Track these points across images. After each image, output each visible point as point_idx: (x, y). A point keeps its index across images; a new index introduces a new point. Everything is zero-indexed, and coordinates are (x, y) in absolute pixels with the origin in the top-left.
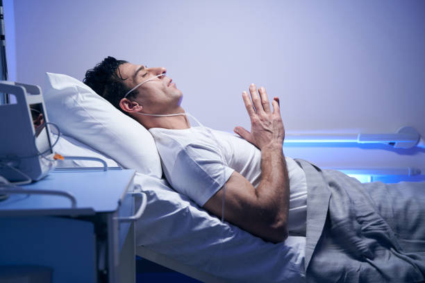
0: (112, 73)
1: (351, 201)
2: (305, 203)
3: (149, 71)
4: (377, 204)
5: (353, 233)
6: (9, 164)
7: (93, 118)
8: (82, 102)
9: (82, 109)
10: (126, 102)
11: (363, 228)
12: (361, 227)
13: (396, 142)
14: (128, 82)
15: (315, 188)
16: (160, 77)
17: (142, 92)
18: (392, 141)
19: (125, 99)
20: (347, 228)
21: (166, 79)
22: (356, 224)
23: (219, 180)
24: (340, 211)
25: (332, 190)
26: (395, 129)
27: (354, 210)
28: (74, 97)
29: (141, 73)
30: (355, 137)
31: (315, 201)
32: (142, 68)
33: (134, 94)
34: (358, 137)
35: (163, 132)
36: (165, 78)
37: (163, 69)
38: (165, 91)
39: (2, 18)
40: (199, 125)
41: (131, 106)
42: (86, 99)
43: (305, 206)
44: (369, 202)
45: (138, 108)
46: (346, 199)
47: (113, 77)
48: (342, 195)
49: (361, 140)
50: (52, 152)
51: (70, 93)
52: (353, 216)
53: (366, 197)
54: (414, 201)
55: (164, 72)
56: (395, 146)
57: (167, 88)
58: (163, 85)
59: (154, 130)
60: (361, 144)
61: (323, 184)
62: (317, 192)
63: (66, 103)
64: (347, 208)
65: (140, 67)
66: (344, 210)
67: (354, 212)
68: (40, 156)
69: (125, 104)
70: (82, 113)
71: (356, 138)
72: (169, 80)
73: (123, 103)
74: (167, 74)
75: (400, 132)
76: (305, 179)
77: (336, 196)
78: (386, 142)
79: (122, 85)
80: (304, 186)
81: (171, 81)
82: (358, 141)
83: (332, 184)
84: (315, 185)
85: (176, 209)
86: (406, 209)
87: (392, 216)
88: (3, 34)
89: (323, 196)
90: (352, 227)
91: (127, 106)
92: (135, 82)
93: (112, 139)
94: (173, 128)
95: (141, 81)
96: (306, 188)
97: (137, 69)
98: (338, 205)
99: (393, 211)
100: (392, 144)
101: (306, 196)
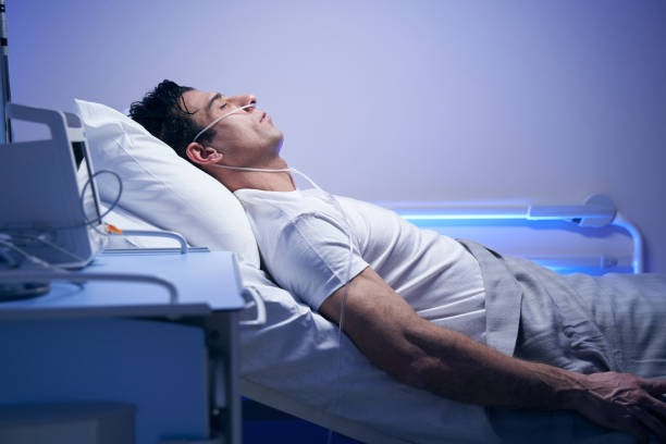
0: (172, 104)
1: (553, 303)
2: (483, 305)
3: (230, 101)
4: (589, 305)
5: (558, 352)
6: (42, 238)
7: (148, 173)
8: (130, 148)
9: (131, 159)
10: (196, 148)
11: (574, 344)
12: (571, 342)
13: (583, 218)
14: (198, 118)
15: (496, 283)
16: (247, 110)
17: (220, 132)
18: (578, 217)
19: (194, 144)
20: (549, 344)
21: (257, 112)
22: (563, 338)
23: (341, 273)
24: (539, 318)
25: (523, 286)
26: (582, 199)
27: (560, 317)
28: (118, 141)
29: (217, 103)
30: (523, 210)
31: (498, 303)
32: (218, 96)
33: (209, 136)
34: (529, 211)
35: (256, 196)
36: (255, 110)
37: (252, 97)
38: (257, 130)
39: (4, 11)
40: (313, 187)
41: (205, 154)
42: (136, 143)
43: (484, 310)
44: (578, 303)
45: (216, 157)
46: (545, 300)
47: (174, 110)
48: (538, 293)
49: (532, 215)
50: (100, 223)
51: (110, 134)
52: (558, 326)
53: (572, 296)
54: (642, 299)
55: (253, 102)
56: (580, 224)
57: (260, 126)
58: (252, 120)
59: (242, 192)
60: (532, 221)
61: (509, 277)
62: (499, 289)
63: (105, 149)
64: (548, 313)
65: (214, 94)
66: (544, 315)
67: (559, 320)
68: (88, 227)
69: (195, 152)
70: (131, 166)
71: (525, 212)
72: (261, 115)
73: (191, 150)
74: (257, 106)
75: (589, 202)
76: (478, 269)
77: (530, 295)
78: (568, 218)
79: (189, 122)
80: (476, 280)
81: (264, 116)
82: (528, 217)
83: (520, 277)
84: (496, 278)
85: (292, 315)
86: (632, 313)
87: (612, 323)
88: (5, 36)
89: (511, 294)
90: (557, 342)
91: (198, 154)
92: (209, 117)
93: (179, 207)
94: (272, 190)
95: (219, 115)
96: (482, 283)
97: (210, 98)
98: (534, 308)
99: (614, 316)
100: (577, 221)
101: (483, 295)
